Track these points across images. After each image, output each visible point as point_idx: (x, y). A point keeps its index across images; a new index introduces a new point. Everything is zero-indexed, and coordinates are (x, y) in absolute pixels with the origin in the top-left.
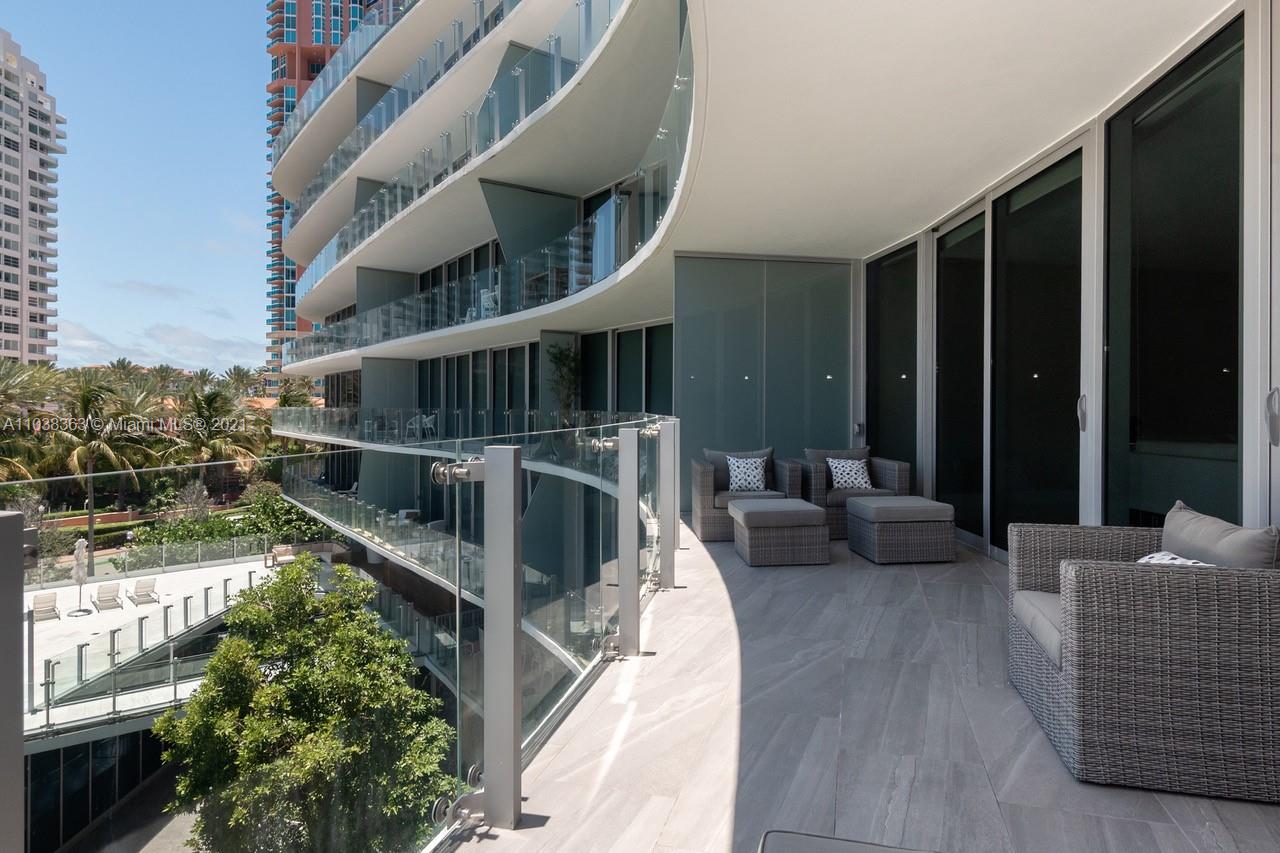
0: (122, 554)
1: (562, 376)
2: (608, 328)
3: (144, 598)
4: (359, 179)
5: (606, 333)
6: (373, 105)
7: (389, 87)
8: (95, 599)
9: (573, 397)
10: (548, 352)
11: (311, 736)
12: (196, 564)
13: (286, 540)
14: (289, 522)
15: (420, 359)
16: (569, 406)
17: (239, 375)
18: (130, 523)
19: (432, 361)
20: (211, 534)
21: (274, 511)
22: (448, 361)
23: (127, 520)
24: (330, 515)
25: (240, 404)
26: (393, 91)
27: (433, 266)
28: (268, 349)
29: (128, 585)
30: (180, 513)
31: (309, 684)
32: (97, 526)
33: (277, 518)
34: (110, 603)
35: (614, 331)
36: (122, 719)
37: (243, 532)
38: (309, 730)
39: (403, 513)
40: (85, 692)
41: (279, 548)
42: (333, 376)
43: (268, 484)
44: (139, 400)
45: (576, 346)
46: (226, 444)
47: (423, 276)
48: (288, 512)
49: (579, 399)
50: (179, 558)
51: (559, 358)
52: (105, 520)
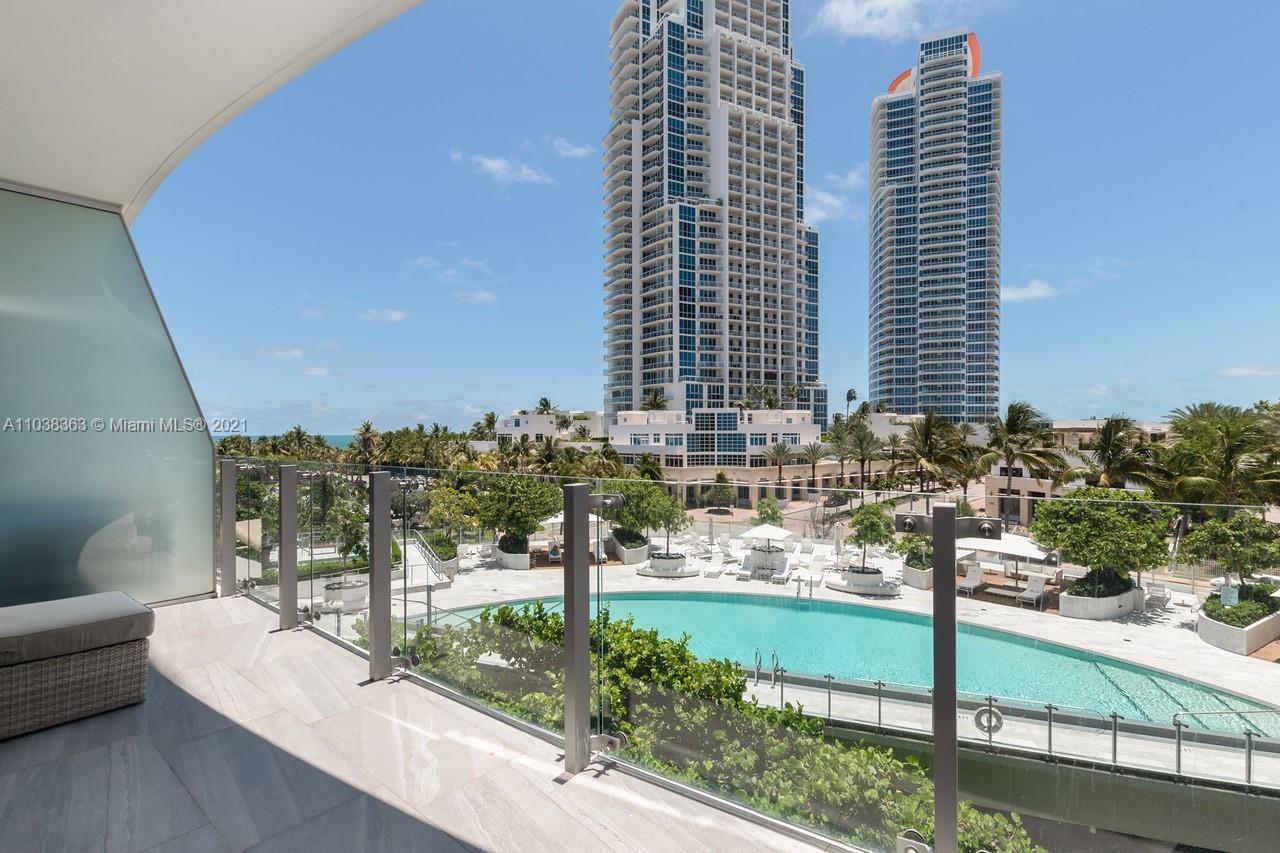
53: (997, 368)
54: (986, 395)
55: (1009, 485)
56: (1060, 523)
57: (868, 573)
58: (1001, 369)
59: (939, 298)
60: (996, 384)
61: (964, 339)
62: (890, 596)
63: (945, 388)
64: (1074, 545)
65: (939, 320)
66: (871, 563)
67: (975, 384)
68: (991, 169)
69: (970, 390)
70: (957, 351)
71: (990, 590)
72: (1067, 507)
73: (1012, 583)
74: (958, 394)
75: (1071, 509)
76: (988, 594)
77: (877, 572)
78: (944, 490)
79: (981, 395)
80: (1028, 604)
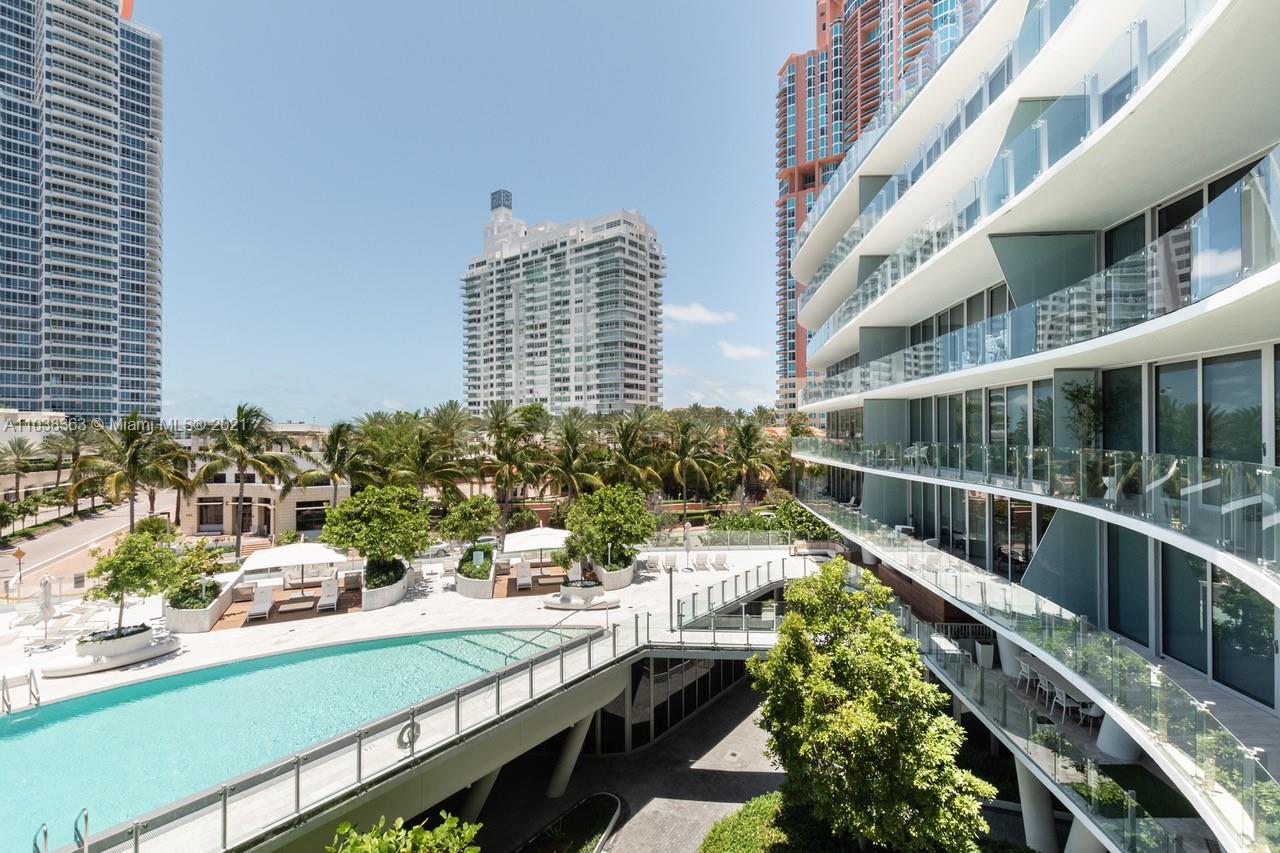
0: (702, 530)
1: (1080, 414)
2: (1144, 362)
3: (720, 566)
4: (861, 257)
5: (1139, 368)
6: (875, 195)
7: (890, 176)
8: (695, 562)
9: (1093, 434)
10: (1063, 389)
11: (849, 703)
12: (746, 547)
13: (802, 536)
14: (800, 522)
15: (911, 398)
16: (1089, 443)
17: (761, 411)
18: (702, 511)
19: (923, 399)
20: (753, 526)
21: (791, 513)
22: (940, 400)
23: (700, 508)
24: (839, 523)
25: (765, 432)
26: (894, 179)
27: (925, 319)
28: (778, 392)
29: (712, 555)
30: (732, 507)
31: (847, 660)
32: (688, 511)
33: (793, 518)
34: (701, 566)
35: (1150, 365)
36: (718, 649)
37: (772, 527)
38: (850, 698)
39: (899, 527)
40: (698, 625)
41: (799, 543)
42: (833, 413)
43: (781, 490)
44: (706, 430)
45: (1096, 382)
46: (758, 462)
47: (914, 329)
48: (801, 515)
49: (1101, 436)
50: (736, 541)
51: (1076, 395)
52: (691, 507)
53: (159, 363)
54: (146, 392)
55: (241, 493)
56: (354, 524)
57: (128, 635)
58: (163, 364)
59: (79, 267)
60: (157, 380)
61: (116, 323)
62: (170, 655)
63: (87, 379)
64: (371, 543)
65: (80, 293)
66: (131, 620)
67: (131, 379)
68: (152, 137)
69: (124, 384)
70: (107, 336)
71: (283, 608)
72: (359, 508)
73: (297, 594)
74: (108, 388)
75: (363, 509)
76: (281, 612)
77: (144, 628)
78: (109, 507)
79: (139, 391)
80: (328, 611)
